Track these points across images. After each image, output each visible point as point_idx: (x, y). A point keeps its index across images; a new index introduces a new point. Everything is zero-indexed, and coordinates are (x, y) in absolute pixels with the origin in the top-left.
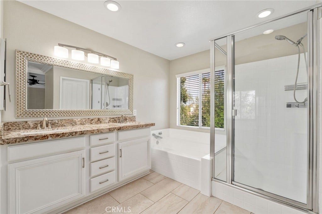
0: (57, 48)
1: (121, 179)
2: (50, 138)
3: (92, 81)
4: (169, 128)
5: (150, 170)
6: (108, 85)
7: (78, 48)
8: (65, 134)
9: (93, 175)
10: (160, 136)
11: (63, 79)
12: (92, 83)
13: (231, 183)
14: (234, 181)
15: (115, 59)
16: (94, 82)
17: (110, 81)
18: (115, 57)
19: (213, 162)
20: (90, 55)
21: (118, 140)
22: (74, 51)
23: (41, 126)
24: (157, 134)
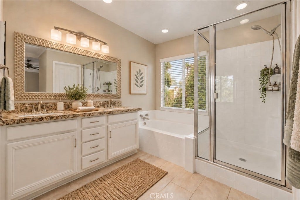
0: (53, 31)
1: (110, 158)
2: (45, 120)
3: (83, 66)
4: (155, 109)
5: (137, 149)
6: (99, 70)
7: (71, 32)
8: (59, 117)
9: (84, 154)
10: (146, 117)
11: (56, 64)
12: (84, 69)
13: (213, 161)
14: (215, 159)
15: (105, 44)
16: (85, 67)
17: (101, 67)
18: (105, 42)
19: (196, 141)
21: (108, 123)
22: (68, 35)
23: (37, 109)
24: (144, 115)
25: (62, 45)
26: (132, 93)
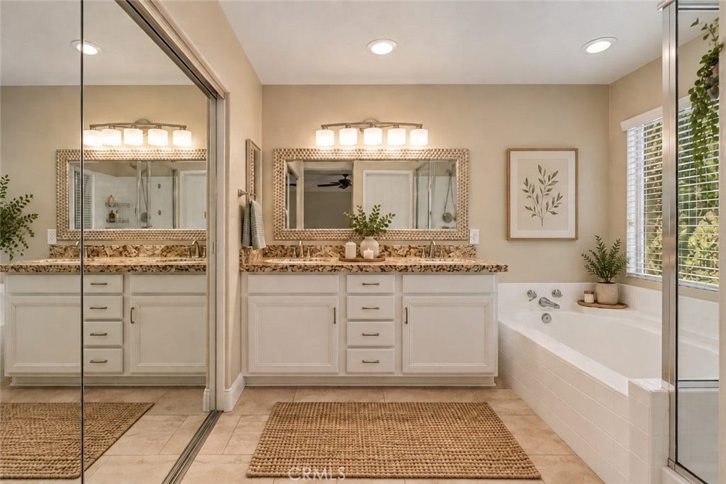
0: (320, 133)
3: (416, 172)
6: (451, 175)
7: (347, 126)
10: (553, 299)
11: (367, 175)
15: (420, 126)
20: (368, 131)
22: (343, 131)
24: (545, 295)
25: (337, 151)
26: (513, 236)
